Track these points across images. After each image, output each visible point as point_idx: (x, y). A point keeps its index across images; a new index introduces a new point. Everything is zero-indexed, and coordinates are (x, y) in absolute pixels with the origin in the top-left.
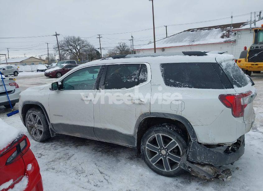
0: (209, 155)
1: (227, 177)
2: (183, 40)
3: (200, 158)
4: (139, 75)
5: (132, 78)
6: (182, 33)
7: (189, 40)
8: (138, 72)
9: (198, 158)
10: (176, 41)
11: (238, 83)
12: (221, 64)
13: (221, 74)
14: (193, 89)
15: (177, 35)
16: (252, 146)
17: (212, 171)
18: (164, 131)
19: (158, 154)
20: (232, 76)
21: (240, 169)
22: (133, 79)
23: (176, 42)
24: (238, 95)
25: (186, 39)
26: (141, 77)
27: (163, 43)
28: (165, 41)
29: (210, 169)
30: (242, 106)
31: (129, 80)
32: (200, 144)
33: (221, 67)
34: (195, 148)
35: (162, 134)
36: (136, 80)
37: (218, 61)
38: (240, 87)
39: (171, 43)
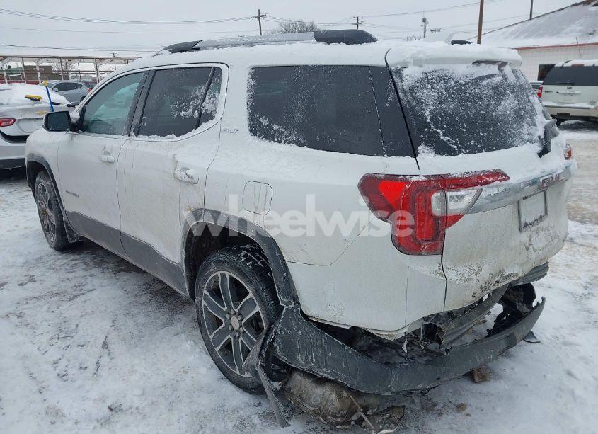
0: (330, 355)
1: (382, 429)
2: (563, 29)
3: (304, 358)
4: (204, 100)
5: (189, 107)
6: (565, 10)
7: (580, 31)
8: (203, 89)
9: (299, 357)
10: (541, 32)
11: (445, 139)
12: (399, 72)
13: (387, 105)
14: (306, 150)
15: (549, 16)
16: (568, 348)
17: (337, 404)
18: (233, 266)
19: (223, 325)
20: (427, 113)
21: (467, 411)
22: (191, 110)
23: (542, 35)
24: (424, 179)
25: (573, 27)
26: (207, 105)
27: (507, 38)
28: (512, 34)
29: (334, 397)
30: (437, 219)
31: (182, 114)
32: (306, 317)
33: (393, 82)
34: (290, 328)
35: (229, 274)
36: (196, 114)
37: (393, 62)
38: (453, 153)
39: (527, 37)
